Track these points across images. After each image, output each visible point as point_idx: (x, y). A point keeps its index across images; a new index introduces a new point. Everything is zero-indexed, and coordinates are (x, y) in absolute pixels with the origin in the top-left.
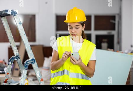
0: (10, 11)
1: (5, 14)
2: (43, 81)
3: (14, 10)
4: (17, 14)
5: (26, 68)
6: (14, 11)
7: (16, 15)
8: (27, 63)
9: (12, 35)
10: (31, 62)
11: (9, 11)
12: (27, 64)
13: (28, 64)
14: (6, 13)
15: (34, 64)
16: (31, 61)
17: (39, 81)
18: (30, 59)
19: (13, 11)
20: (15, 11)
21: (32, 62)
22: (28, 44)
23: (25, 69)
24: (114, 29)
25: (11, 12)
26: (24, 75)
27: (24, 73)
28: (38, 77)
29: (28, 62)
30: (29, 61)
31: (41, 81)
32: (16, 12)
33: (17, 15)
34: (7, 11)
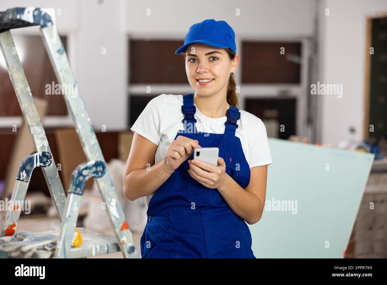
0: (29, 12)
1: (12, 20)
2: (128, 230)
3: (44, 10)
4: (50, 21)
5: (79, 189)
6: (43, 13)
7: (49, 24)
8: (80, 174)
9: (29, 89)
10: (94, 173)
11: (26, 11)
12: (81, 178)
13: (84, 176)
14: (18, 17)
15: (102, 178)
16: (94, 169)
17: (117, 230)
18: (91, 162)
19: (40, 12)
20: (46, 14)
21: (96, 172)
22: (83, 115)
23: (74, 193)
24: (296, 80)
25: (34, 16)
26: (71, 211)
27: (72, 206)
28: (115, 217)
29: (85, 173)
30: (86, 168)
31: (122, 229)
32: (50, 17)
33: (52, 24)
34: (21, 10)
